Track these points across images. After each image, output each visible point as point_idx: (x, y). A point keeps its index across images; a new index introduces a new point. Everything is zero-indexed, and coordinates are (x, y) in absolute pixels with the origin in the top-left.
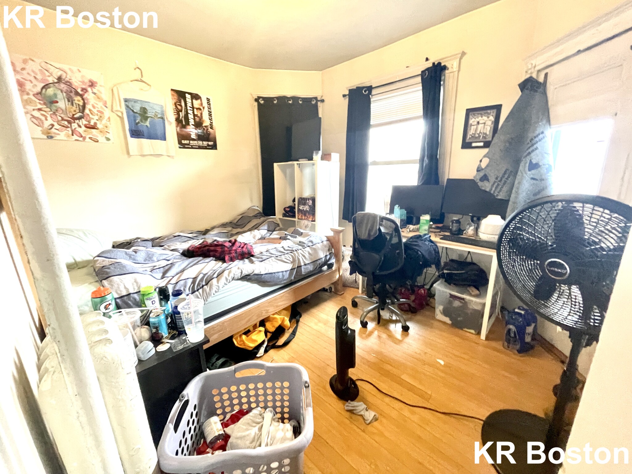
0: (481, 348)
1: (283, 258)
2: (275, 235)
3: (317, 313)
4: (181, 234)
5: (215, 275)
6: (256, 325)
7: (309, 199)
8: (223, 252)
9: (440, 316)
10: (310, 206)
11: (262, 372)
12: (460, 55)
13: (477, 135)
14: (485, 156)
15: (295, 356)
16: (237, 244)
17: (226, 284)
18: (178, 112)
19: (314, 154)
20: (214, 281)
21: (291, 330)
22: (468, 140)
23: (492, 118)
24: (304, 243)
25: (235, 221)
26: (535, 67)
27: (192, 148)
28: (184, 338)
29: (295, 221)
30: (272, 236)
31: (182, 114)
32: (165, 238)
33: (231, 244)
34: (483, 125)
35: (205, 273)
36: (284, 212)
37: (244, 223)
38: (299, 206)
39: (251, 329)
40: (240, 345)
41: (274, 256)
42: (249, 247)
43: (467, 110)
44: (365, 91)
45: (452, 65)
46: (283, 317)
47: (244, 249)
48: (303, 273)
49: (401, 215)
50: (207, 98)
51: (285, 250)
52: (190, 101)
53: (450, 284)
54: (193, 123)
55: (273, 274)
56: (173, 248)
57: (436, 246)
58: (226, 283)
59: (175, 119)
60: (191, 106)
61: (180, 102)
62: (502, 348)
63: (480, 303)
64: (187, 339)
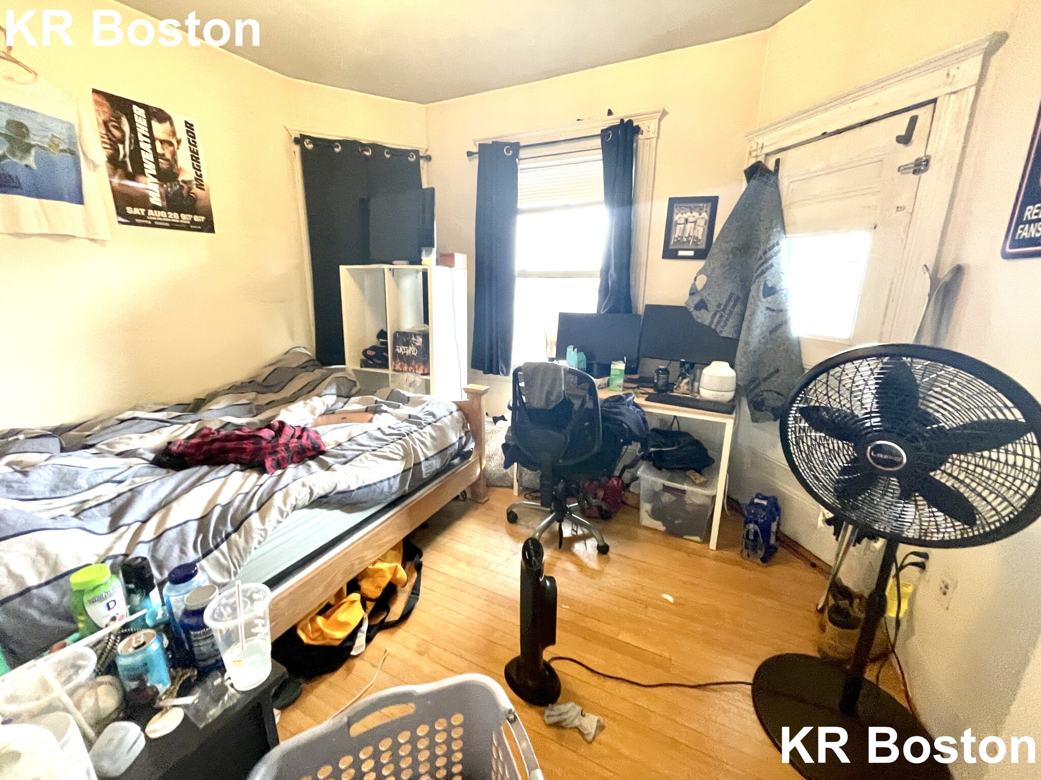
0: (709, 563)
1: (386, 451)
2: (355, 404)
3: (449, 544)
4: (138, 414)
5: (254, 507)
6: (341, 590)
7: (415, 335)
8: (258, 451)
9: (647, 520)
10: (417, 347)
11: (410, 709)
12: (660, 114)
13: (685, 240)
14: (700, 272)
15: (428, 639)
16: (288, 432)
17: (279, 522)
18: (114, 143)
19: (424, 253)
20: (255, 519)
21: (408, 588)
22: (672, 246)
23: (705, 216)
24: (420, 419)
25: (260, 380)
26: (762, 148)
27: (153, 225)
28: (219, 681)
29: (387, 375)
30: (348, 408)
31: (124, 150)
32: (93, 426)
33: (273, 433)
34: (692, 225)
35: (224, 503)
36: (364, 358)
37: (282, 382)
38: (394, 348)
39: (332, 602)
40: (314, 639)
41: (369, 449)
42: (312, 435)
43: (670, 199)
44: (508, 151)
45: (648, 127)
46: (394, 565)
47: (304, 440)
48: (424, 476)
49: (579, 362)
50: (186, 122)
51: (384, 434)
52: (145, 123)
53: (660, 469)
54: (154, 173)
55: (373, 486)
56: (121, 448)
57: (643, 411)
58: (280, 519)
59: (106, 159)
60: (148, 134)
61: (118, 121)
62: (739, 558)
63: (708, 496)
64: (228, 683)
